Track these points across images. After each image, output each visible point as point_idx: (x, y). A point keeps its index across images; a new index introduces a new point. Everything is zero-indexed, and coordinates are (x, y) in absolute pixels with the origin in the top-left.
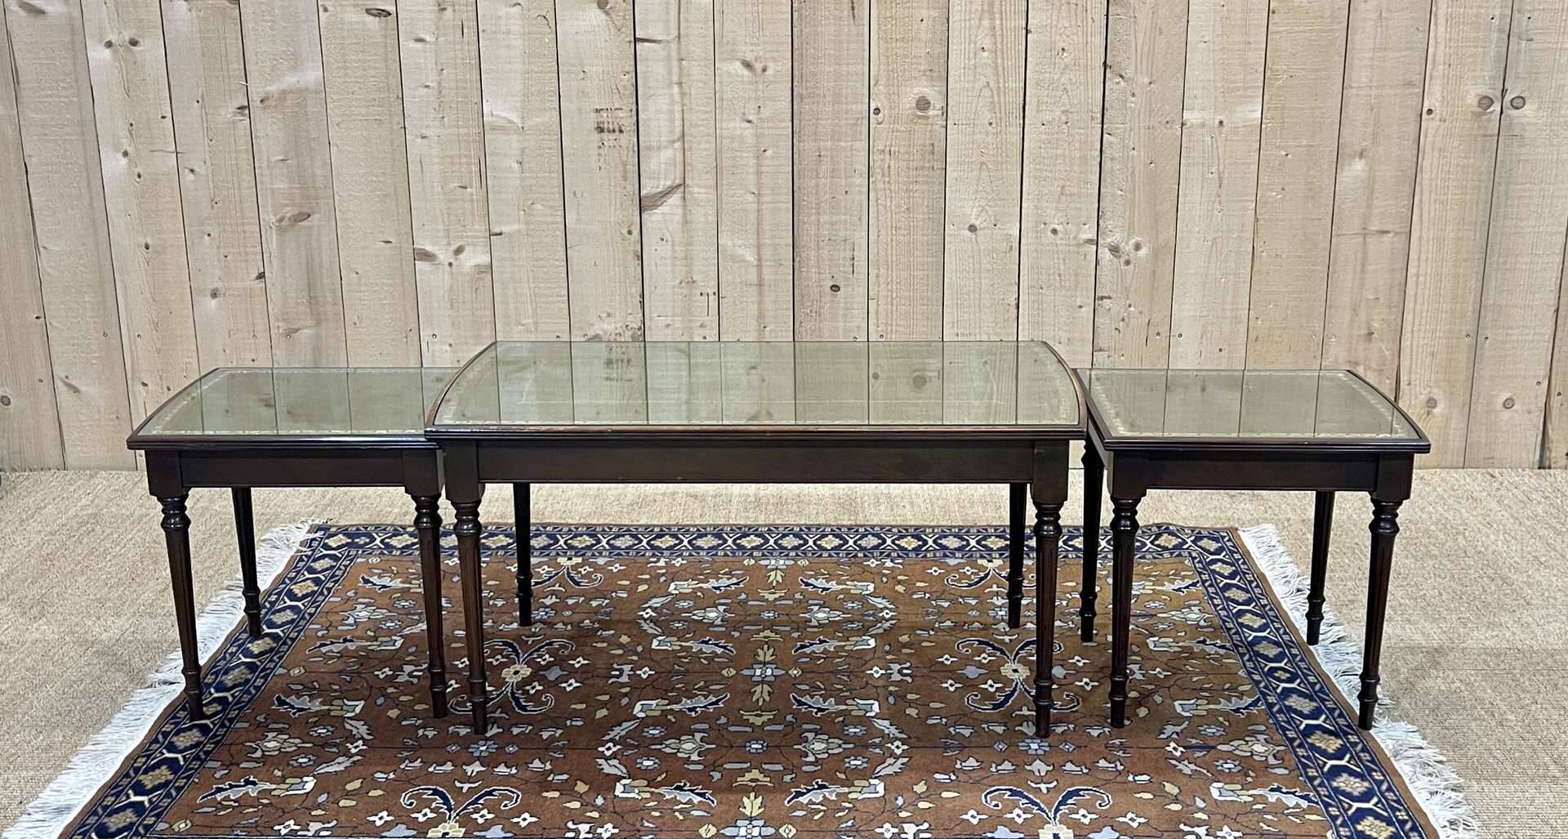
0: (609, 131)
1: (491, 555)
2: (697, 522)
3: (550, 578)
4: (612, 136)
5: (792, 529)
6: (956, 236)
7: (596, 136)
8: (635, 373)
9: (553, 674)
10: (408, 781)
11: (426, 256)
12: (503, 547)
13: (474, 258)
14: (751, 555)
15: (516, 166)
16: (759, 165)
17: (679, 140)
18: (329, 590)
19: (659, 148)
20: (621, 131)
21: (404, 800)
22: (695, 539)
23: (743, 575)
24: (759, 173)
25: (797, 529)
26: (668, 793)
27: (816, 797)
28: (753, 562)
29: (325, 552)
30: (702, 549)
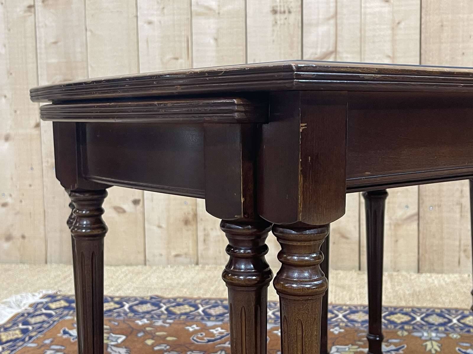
0: (281, 13)
1: (175, 318)
2: (348, 303)
3: (222, 337)
4: (283, 17)
5: (434, 311)
7: (271, 17)
12: (186, 314)
14: (402, 328)
15: (212, 42)
16: (394, 35)
17: (332, 17)
18: (31, 338)
19: (317, 25)
20: (290, 12)
22: (348, 314)
23: (400, 344)
24: (394, 41)
25: (438, 311)
28: (406, 333)
29: (44, 311)
30: (356, 321)
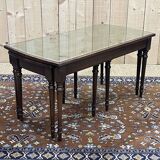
6: (130, 11)
8: (56, 41)
9: (41, 108)
10: (8, 133)
11: (9, 14)
13: (20, 15)
21: (8, 138)
26: (70, 137)
27: (105, 138)
